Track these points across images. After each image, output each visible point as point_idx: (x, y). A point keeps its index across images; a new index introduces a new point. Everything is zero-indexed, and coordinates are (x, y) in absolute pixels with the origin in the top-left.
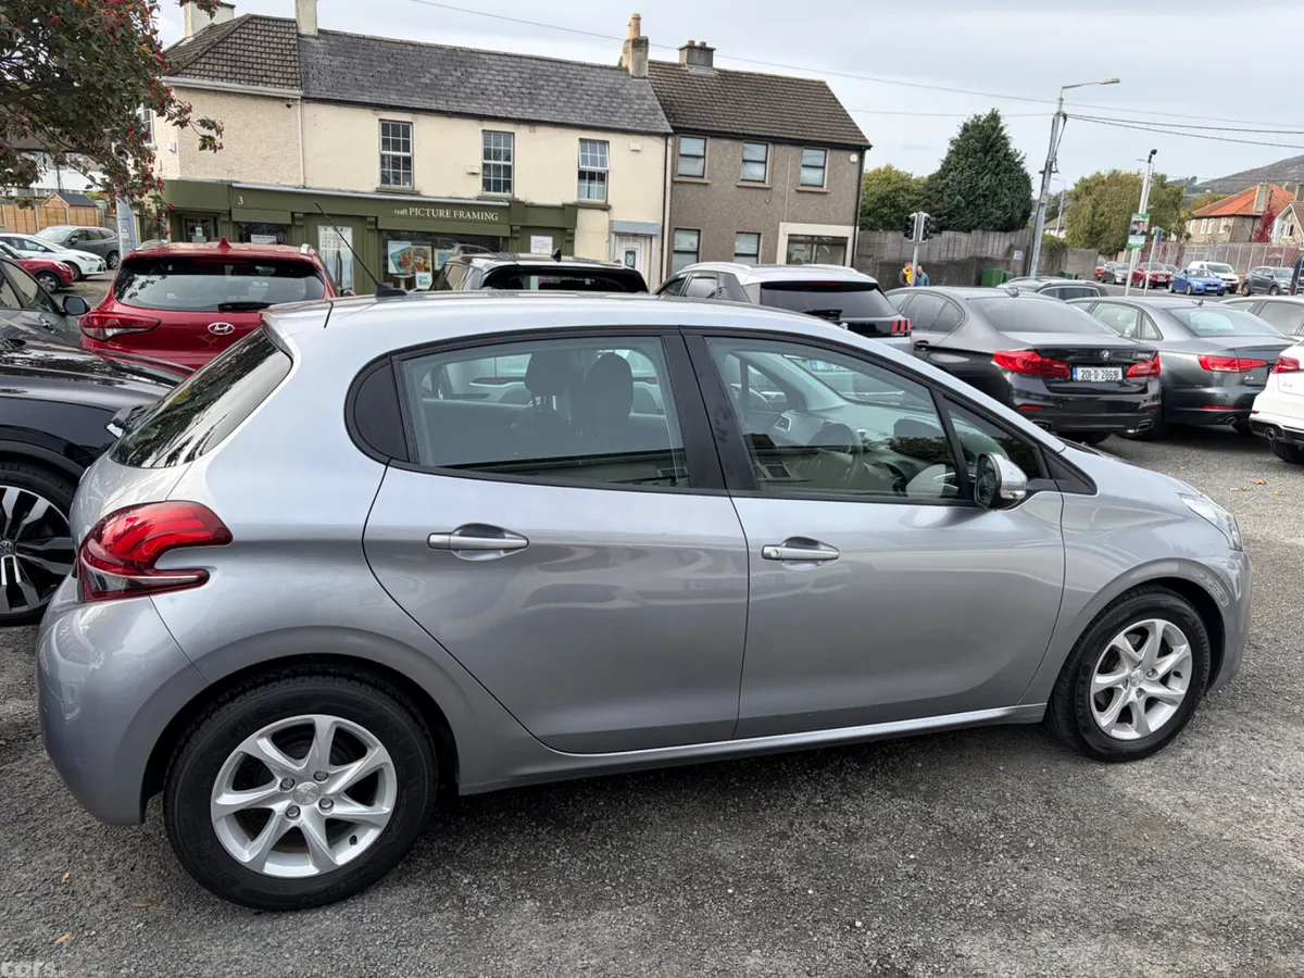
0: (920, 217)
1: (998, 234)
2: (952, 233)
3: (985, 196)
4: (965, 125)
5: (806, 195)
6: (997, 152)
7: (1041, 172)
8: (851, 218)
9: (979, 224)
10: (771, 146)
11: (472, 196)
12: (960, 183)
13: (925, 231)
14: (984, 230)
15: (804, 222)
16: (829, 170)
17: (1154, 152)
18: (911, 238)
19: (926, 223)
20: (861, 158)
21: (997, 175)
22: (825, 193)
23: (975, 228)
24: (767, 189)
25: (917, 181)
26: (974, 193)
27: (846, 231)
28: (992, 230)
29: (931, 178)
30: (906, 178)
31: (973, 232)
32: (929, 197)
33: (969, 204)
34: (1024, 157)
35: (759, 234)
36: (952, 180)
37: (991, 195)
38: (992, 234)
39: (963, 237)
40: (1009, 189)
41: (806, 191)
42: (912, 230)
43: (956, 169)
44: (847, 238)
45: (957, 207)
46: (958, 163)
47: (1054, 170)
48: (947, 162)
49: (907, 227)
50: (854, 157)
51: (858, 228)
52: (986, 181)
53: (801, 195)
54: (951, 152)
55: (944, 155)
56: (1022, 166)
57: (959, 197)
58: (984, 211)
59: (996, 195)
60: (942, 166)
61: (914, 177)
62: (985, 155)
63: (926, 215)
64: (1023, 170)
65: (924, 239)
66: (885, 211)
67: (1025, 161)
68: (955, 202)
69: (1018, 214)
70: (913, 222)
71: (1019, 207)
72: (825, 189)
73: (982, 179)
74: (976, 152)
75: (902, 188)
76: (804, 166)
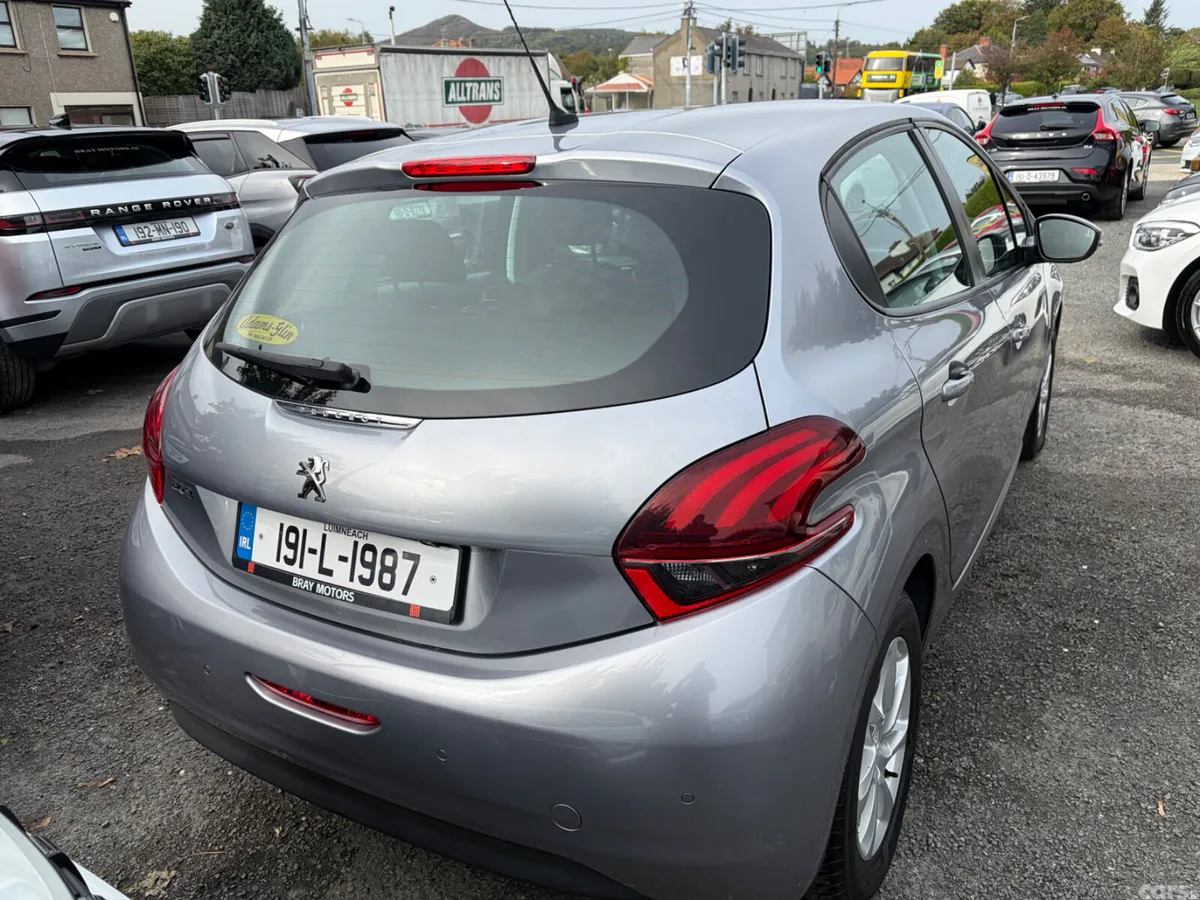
0: (211, 78)
1: (278, 92)
2: (240, 94)
3: (257, 54)
5: (72, 61)
6: (255, 8)
7: (297, 29)
8: (130, 83)
9: (259, 83)
12: (228, 41)
13: (220, 92)
14: (266, 89)
16: (90, 32)
18: (209, 100)
19: (219, 84)
20: (122, 16)
21: (262, 32)
22: (93, 57)
23: (257, 87)
24: (23, 55)
25: (180, 39)
26: (245, 52)
27: (128, 98)
28: (274, 89)
29: (193, 36)
30: (166, 38)
31: (257, 92)
32: (200, 57)
33: (243, 62)
34: (281, 14)
35: (29, 108)
36: (219, 39)
37: (261, 53)
38: (273, 93)
39: (249, 97)
40: (277, 46)
41: (67, 55)
42: (207, 92)
43: (219, 27)
44: (131, 106)
45: (232, 66)
46: (219, 21)
47: (308, 26)
48: (206, 19)
49: (201, 89)
50: (114, 16)
51: (140, 94)
52: (254, 39)
53: (65, 60)
54: (206, 9)
55: (200, 12)
56: (281, 23)
57: (231, 56)
58: (260, 69)
59: (267, 53)
60: (202, 24)
61: (174, 37)
62: (245, 10)
63: (216, 75)
64: (283, 26)
65: (222, 101)
66: (156, 74)
67: (283, 18)
68: (229, 62)
69: (293, 72)
70: (206, 83)
71: (291, 65)
72: (91, 52)
73: (249, 36)
74: (234, 9)
75: (167, 49)
76: (59, 27)
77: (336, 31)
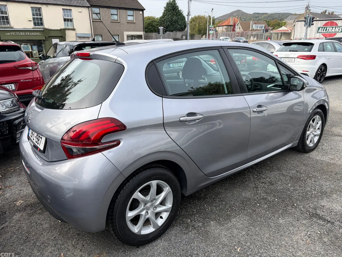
0: (161, 28)
1: (179, 32)
2: (169, 32)
3: (175, 22)
4: (167, 3)
5: (130, 24)
6: (176, 10)
7: (187, 15)
8: (142, 29)
9: (174, 29)
10: (118, 10)
11: (31, 28)
12: (168, 19)
13: (163, 32)
14: (176, 31)
15: (130, 31)
16: (135, 16)
17: (213, 9)
18: (160, 34)
19: (163, 30)
20: (143, 12)
21: (177, 16)
22: (135, 23)
23: (174, 31)
24: (119, 22)
25: (157, 19)
26: (172, 21)
27: (141, 33)
28: (178, 31)
29: (161, 18)
30: (154, 18)
31: (173, 32)
32: (161, 23)
33: (171, 24)
34: (183, 11)
35: (119, 35)
36: (166, 18)
37: (176, 22)
38: (178, 32)
39: (171, 33)
40: (180, 20)
41: (129, 22)
42: (159, 32)
43: (167, 15)
44: (142, 35)
45: (168, 25)
46: (167, 13)
47: (190, 14)
48: (164, 13)
49: (158, 31)
50: (141, 13)
51: (145, 32)
52: (175, 18)
53: (128, 24)
54: (165, 10)
55: (163, 11)
56: (183, 14)
57: (168, 22)
58: (175, 26)
59: (177, 21)
60: (163, 14)
61: (156, 18)
62: (174, 11)
63: (163, 27)
64: (183, 15)
65: (163, 34)
66: (150, 27)
67: (183, 12)
68: (168, 24)
69: (183, 26)
70: (159, 30)
71: (183, 25)
72: (134, 22)
73: (174, 17)
74: (171, 10)
75: (153, 21)
76: (128, 15)
77: (202, 15)
